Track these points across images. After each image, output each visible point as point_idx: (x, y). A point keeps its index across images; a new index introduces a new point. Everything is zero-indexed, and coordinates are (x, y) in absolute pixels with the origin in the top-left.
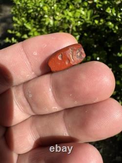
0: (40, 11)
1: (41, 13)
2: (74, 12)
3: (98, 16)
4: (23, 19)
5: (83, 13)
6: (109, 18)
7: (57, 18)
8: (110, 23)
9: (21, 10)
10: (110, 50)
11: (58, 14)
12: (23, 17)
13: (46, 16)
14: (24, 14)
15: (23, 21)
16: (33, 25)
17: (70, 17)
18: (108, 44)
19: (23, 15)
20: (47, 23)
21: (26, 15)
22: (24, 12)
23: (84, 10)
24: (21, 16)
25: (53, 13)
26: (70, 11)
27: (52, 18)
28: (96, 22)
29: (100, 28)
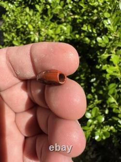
0: (26, 28)
1: (27, 29)
2: (55, 29)
3: (77, 32)
4: (13, 34)
5: (65, 28)
6: (86, 34)
7: (42, 33)
8: (87, 39)
9: (10, 27)
10: (94, 60)
11: (43, 30)
12: (13, 32)
13: (32, 33)
14: (14, 29)
15: (13, 36)
16: (20, 41)
17: (52, 34)
18: (90, 55)
19: (12, 30)
20: (32, 40)
21: (15, 30)
22: (14, 28)
23: (66, 26)
24: (10, 31)
25: (38, 29)
26: (51, 29)
27: (37, 34)
28: (77, 36)
29: (81, 41)
